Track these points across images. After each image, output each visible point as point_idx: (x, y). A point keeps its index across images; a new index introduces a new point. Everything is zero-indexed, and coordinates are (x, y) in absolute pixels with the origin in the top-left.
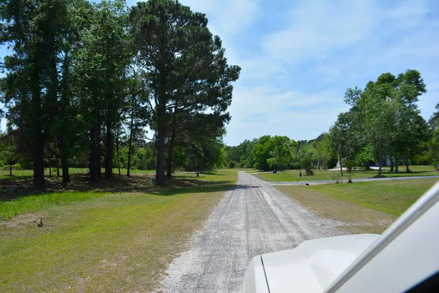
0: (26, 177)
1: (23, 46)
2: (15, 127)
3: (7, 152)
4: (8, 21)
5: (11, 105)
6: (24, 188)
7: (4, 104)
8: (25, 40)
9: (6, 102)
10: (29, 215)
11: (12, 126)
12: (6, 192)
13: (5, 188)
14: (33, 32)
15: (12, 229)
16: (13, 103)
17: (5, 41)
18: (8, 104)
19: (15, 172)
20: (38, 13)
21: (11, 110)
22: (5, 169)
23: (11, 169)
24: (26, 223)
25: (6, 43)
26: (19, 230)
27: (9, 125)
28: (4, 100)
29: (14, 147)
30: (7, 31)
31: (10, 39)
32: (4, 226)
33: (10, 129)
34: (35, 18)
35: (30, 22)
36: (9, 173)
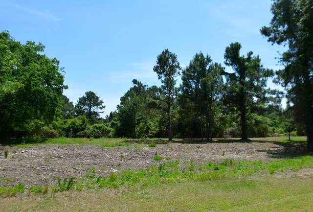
0: (301, 142)
1: (294, 42)
2: (292, 105)
3: (287, 123)
4: (284, 27)
5: (289, 88)
6: (300, 150)
7: (284, 88)
8: (295, 37)
9: (285, 86)
10: (310, 169)
11: (290, 103)
12: (289, 152)
13: (287, 149)
14: (300, 30)
15: (301, 178)
16: (290, 86)
17: (282, 41)
18: (287, 87)
19: (292, 138)
20: (303, 15)
21: (289, 92)
22: (285, 135)
23: (289, 135)
24: (309, 174)
25: (283, 43)
26: (306, 179)
27: (288, 103)
28: (284, 85)
29: (292, 119)
30: (283, 34)
31: (285, 40)
32: (296, 175)
33: (288, 105)
34: (302, 19)
35: (298, 24)
36: (288, 139)
